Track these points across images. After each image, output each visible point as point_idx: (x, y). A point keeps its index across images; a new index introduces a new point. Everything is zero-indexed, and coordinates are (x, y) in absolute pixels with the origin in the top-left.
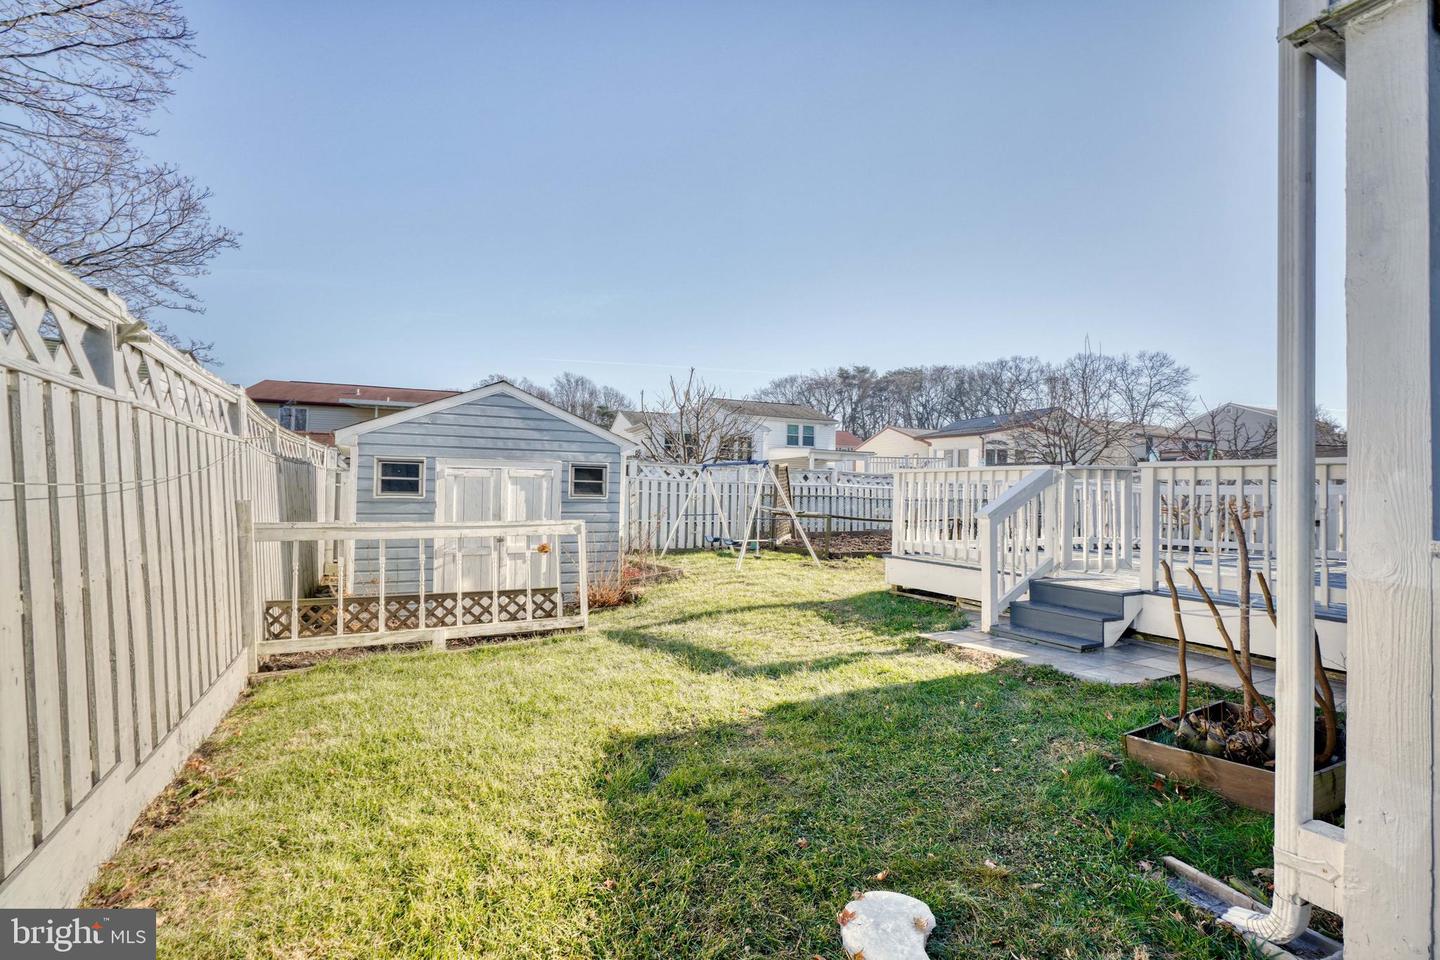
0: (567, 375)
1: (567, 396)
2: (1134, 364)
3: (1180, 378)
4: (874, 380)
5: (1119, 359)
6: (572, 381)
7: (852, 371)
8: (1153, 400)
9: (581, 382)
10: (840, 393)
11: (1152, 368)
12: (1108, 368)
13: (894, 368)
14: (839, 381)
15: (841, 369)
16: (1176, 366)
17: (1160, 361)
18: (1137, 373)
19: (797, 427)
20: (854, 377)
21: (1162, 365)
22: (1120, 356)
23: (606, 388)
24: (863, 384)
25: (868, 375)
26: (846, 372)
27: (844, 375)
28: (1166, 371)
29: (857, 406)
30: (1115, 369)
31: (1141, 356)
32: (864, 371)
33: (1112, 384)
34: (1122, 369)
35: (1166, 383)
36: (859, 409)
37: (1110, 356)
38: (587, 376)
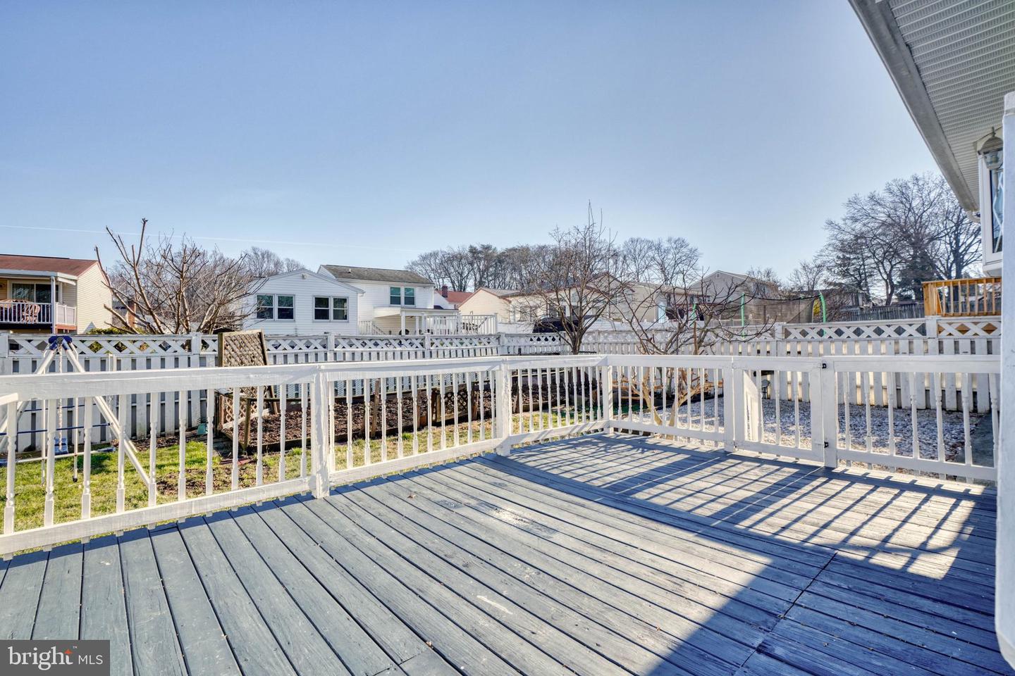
0: (254, 249)
1: (255, 265)
2: (665, 245)
3: (691, 257)
4: (496, 255)
5: (656, 243)
6: (259, 253)
7: (479, 248)
8: (677, 269)
9: (267, 255)
10: (471, 264)
11: (676, 248)
12: (650, 248)
13: (510, 247)
14: (470, 255)
15: (471, 247)
16: (690, 247)
17: (681, 243)
18: (667, 251)
19: (399, 289)
20: (480, 252)
21: (682, 246)
22: (657, 239)
23: (288, 260)
24: (488, 258)
25: (491, 251)
26: (475, 249)
27: (473, 251)
28: (684, 250)
29: (483, 274)
30: (654, 248)
31: (669, 240)
32: (488, 248)
33: (653, 259)
34: (658, 248)
35: (684, 258)
36: (485, 276)
37: (651, 240)
38: (272, 250)
